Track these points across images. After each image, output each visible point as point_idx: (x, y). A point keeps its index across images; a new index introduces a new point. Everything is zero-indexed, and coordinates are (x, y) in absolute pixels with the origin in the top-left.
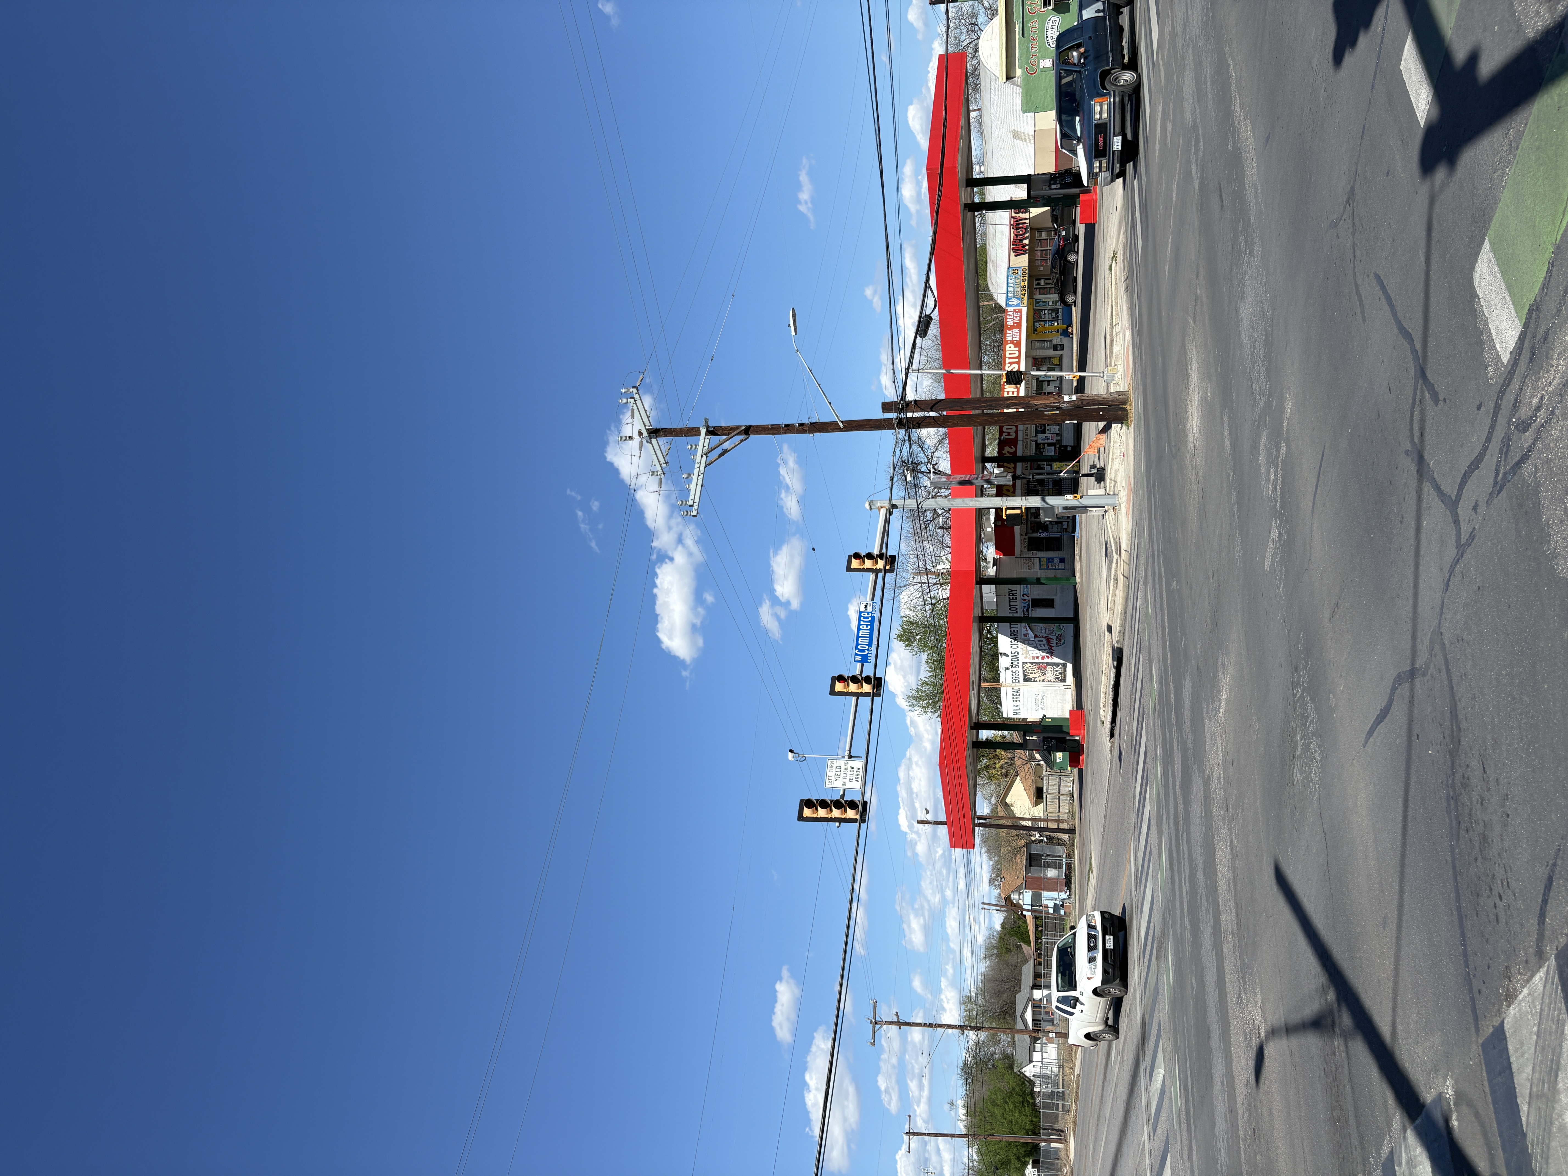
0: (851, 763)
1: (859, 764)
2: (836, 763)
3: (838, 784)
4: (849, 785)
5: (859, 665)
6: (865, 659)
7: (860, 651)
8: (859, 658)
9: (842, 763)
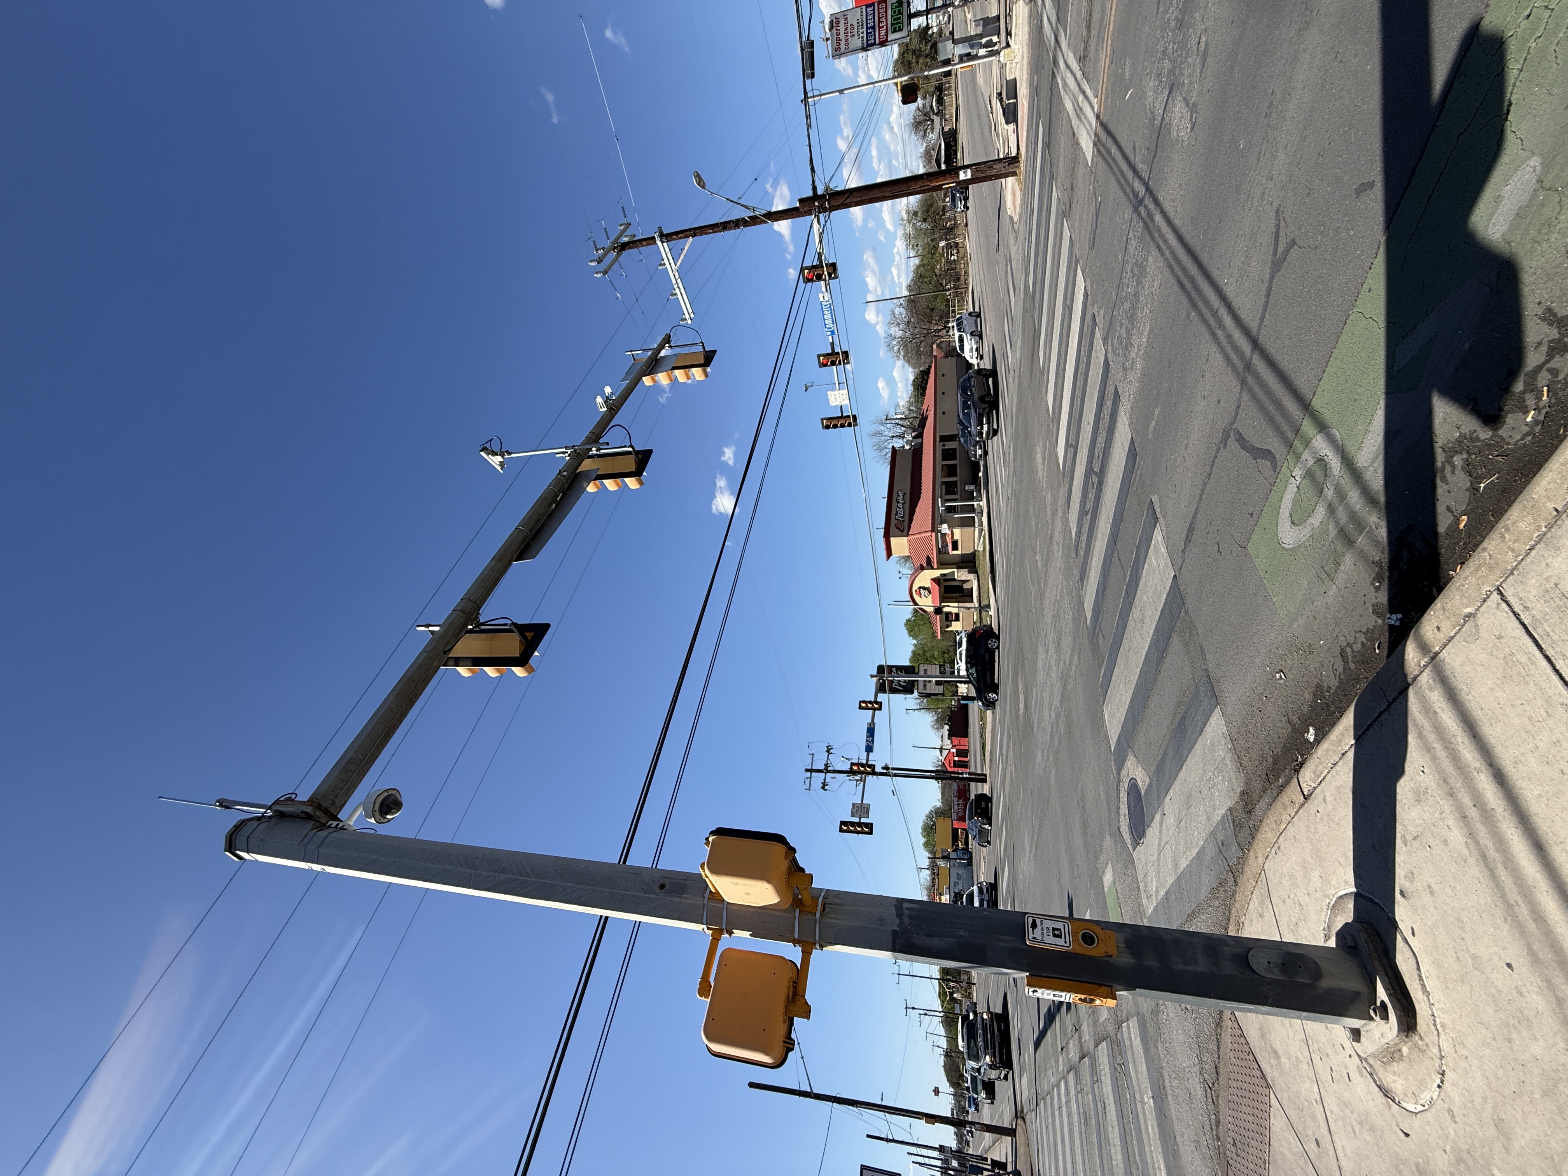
0: (841, 392)
1: (846, 392)
2: (833, 393)
3: (838, 403)
4: (843, 403)
5: (830, 337)
6: (833, 333)
7: (828, 328)
8: (829, 333)
9: (836, 392)
